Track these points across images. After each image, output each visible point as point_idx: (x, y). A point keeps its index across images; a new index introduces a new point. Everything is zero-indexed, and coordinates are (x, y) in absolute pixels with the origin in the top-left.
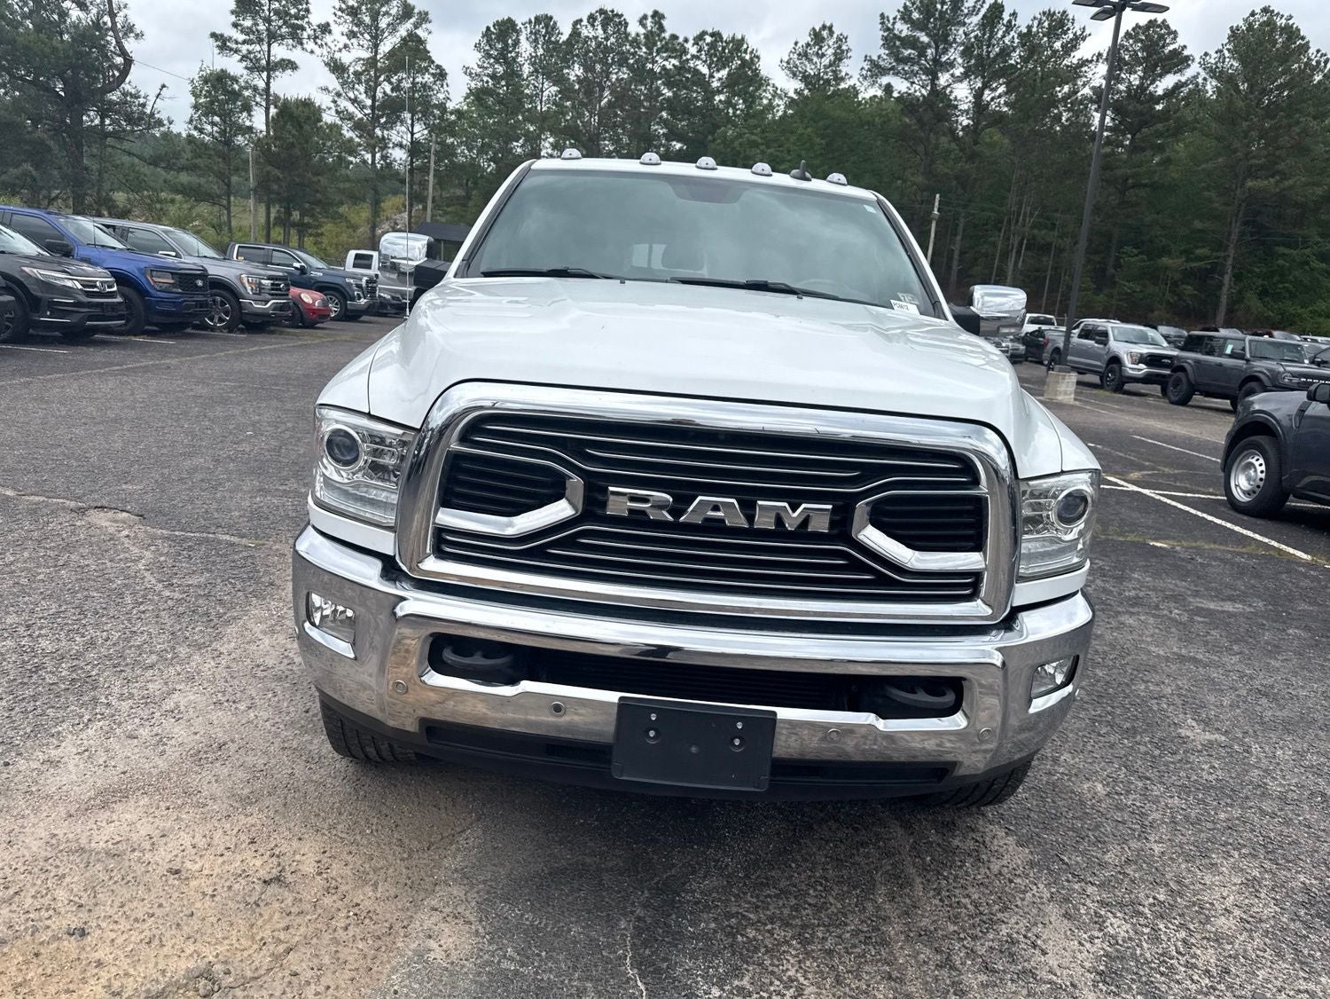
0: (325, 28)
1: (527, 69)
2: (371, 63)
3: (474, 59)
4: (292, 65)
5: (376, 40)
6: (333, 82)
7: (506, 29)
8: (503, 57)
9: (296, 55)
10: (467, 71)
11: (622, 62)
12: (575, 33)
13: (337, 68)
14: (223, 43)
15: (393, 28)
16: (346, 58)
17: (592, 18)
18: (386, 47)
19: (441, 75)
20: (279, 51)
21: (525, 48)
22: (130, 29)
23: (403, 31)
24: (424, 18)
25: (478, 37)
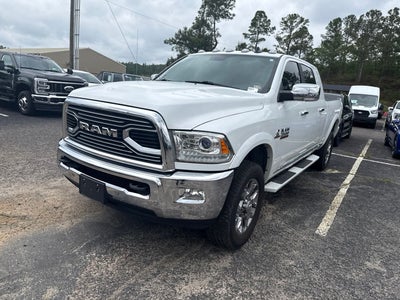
0: (274, 28)
1: (343, 32)
2: (289, 36)
3: (325, 32)
4: (264, 39)
5: (291, 30)
6: (277, 43)
7: (337, 21)
8: (334, 30)
9: (265, 37)
10: (322, 36)
11: (380, 26)
12: (361, 19)
13: (279, 39)
14: (246, 35)
15: (297, 25)
16: (282, 36)
17: (368, 14)
18: (294, 32)
19: (311, 38)
20: (261, 36)
21: (343, 26)
22: (218, 34)
23: (300, 26)
24: (307, 21)
25: (327, 25)
